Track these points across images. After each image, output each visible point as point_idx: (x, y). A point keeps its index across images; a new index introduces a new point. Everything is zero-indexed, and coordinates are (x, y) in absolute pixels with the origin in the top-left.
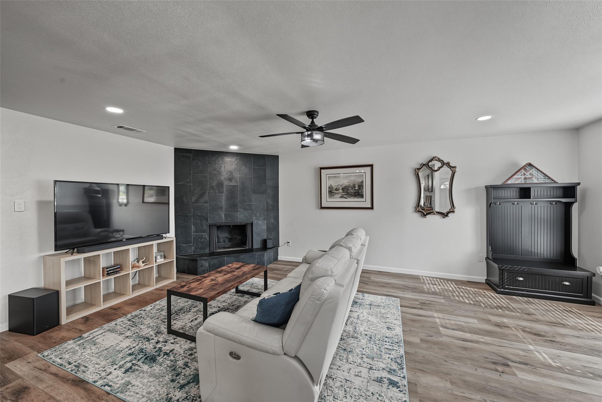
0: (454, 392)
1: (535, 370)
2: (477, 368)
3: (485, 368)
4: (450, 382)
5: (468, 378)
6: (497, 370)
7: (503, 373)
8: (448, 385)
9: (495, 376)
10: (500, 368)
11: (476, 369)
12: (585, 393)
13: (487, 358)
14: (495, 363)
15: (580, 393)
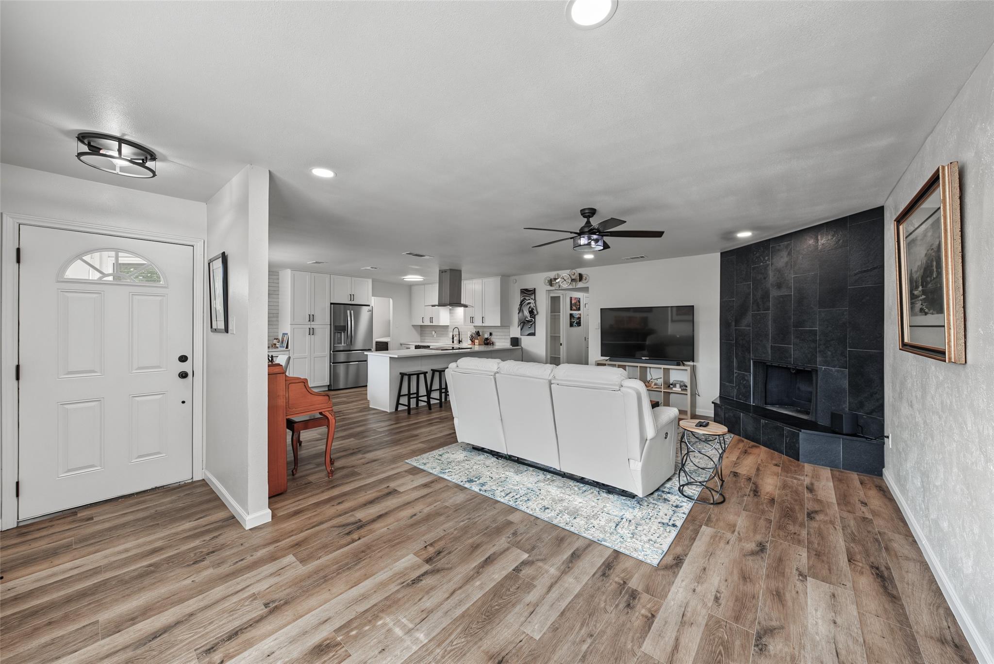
0: (439, 502)
1: (402, 580)
2: (445, 533)
3: (440, 539)
4: (448, 507)
5: (442, 518)
6: (431, 545)
7: (425, 547)
8: (447, 504)
9: (430, 537)
10: (431, 550)
11: (444, 530)
12: (352, 587)
13: (450, 553)
14: (438, 554)
15: (357, 584)
